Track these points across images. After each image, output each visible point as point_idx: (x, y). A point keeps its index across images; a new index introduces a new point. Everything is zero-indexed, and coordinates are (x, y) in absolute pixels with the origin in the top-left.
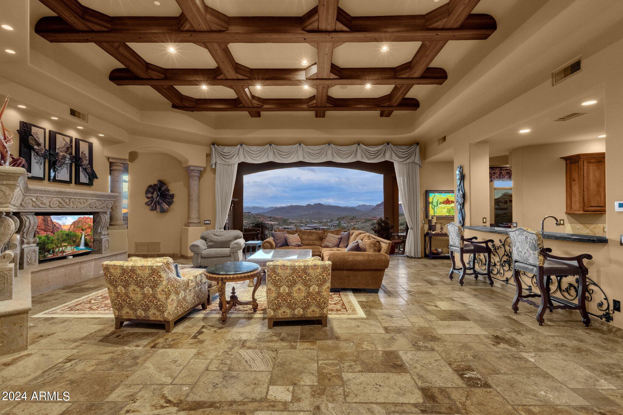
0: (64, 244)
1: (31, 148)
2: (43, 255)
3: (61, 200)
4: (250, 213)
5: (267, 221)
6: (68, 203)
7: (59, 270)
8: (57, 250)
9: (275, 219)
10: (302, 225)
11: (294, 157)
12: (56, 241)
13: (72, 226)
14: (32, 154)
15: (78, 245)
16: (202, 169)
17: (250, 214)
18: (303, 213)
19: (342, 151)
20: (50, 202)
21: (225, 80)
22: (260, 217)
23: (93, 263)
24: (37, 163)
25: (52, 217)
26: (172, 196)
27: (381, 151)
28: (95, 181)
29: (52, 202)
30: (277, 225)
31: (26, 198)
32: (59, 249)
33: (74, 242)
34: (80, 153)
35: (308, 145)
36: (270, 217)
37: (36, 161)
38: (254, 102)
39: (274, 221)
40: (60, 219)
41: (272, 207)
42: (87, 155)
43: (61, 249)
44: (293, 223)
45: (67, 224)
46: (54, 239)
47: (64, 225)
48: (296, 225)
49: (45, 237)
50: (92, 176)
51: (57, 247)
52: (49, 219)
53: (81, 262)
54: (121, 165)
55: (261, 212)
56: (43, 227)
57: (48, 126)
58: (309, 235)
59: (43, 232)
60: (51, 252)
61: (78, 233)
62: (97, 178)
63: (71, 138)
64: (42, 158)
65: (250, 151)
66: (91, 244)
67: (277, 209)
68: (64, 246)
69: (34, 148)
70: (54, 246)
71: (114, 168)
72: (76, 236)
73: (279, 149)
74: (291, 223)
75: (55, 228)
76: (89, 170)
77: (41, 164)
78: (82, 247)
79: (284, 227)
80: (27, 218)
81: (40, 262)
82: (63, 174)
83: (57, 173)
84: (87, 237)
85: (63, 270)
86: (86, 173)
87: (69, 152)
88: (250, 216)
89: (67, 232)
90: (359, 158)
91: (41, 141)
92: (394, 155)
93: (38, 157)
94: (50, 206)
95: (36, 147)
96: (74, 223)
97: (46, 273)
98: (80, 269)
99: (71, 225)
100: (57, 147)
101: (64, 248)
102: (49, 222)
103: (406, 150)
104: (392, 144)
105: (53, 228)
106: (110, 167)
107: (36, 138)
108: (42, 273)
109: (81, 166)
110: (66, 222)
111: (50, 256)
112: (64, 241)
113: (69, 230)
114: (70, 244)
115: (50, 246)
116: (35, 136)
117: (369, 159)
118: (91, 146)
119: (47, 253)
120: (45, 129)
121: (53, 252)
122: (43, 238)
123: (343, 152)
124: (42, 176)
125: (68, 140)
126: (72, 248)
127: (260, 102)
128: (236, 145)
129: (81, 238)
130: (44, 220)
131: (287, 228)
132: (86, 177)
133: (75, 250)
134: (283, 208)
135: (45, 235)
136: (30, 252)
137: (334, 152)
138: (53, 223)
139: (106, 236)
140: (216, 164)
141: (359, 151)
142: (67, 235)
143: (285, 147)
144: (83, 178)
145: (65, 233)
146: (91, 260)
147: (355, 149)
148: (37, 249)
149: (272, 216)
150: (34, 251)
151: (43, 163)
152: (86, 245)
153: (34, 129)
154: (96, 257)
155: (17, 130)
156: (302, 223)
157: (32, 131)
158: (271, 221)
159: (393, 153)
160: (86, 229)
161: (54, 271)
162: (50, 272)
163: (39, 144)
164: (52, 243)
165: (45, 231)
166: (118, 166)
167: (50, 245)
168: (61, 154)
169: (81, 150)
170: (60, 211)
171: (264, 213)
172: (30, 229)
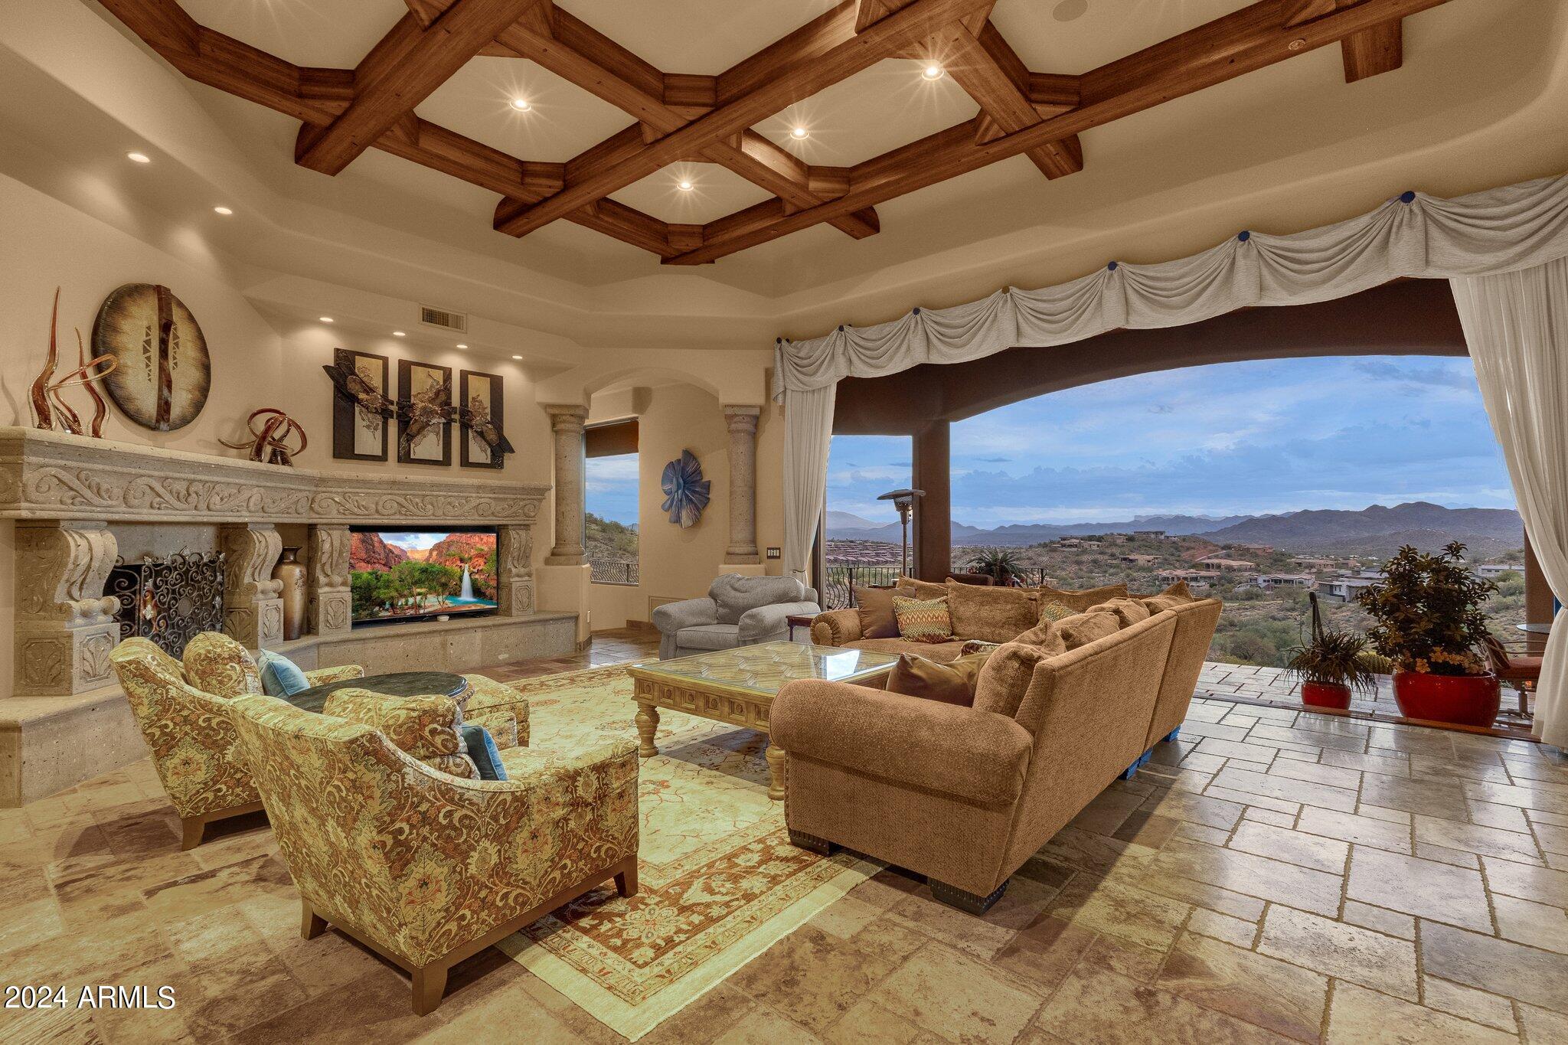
0: (419, 590)
1: (353, 399)
2: (367, 612)
3: (401, 500)
4: (1162, 533)
5: (1217, 557)
6: (420, 504)
7: (390, 643)
8: (402, 601)
9: (1243, 553)
10: (1342, 572)
11: (985, 336)
12: (397, 584)
13: (435, 553)
14: (357, 409)
15: (456, 593)
16: (756, 412)
17: (1162, 537)
18: (1352, 534)
19: (1166, 279)
20: (377, 504)
21: (663, 139)
22: (1192, 545)
23: (479, 635)
24: (368, 427)
25: (381, 535)
26: (707, 486)
27: (1364, 242)
28: (509, 460)
29: (381, 503)
30: (1251, 569)
31: (319, 496)
32: (407, 601)
33: (444, 585)
34: (470, 399)
35: (1030, 289)
36: (1227, 547)
37: (365, 423)
38: (814, 185)
39: (1241, 557)
40: (403, 539)
41: (1236, 517)
42: (487, 403)
43: (411, 600)
44: (1311, 566)
45: (420, 548)
46: (391, 578)
47: (414, 550)
48: (1319, 573)
49: (371, 574)
50: (500, 449)
51: (402, 596)
52: (376, 539)
53: (446, 631)
54: (572, 419)
55: (1199, 531)
56: (363, 555)
57: (394, 353)
58: (982, 604)
59: (363, 564)
60: (387, 606)
61: (453, 567)
62: (512, 451)
63: (447, 373)
64: (379, 417)
65: (862, 343)
66: (490, 592)
67: (1250, 524)
68: (419, 594)
69: (359, 401)
70: (394, 594)
71: (560, 427)
72: (446, 573)
73: (942, 320)
74: (1300, 564)
75: (391, 557)
76: (492, 436)
77: (376, 429)
78: (466, 597)
79: (1272, 576)
80: (329, 535)
81: (357, 624)
82: (428, 446)
83: (412, 446)
84: (477, 576)
85: (400, 644)
86: (484, 443)
87: (438, 401)
88: (1161, 542)
89: (423, 565)
90: (1244, 295)
91: (377, 382)
92: (1439, 239)
93: (370, 415)
94: (377, 511)
95: (362, 396)
96: (438, 547)
97: (359, 646)
98: (444, 645)
99: (431, 551)
100: (413, 392)
101: (418, 598)
102: (376, 544)
103: (1525, 203)
104: (1431, 193)
105: (387, 557)
106: (554, 425)
107: (365, 379)
108: (351, 646)
109: (472, 427)
110: (420, 546)
111: (384, 614)
112: (418, 583)
113: (427, 559)
114: (432, 590)
115: (383, 594)
116: (362, 375)
117: (1291, 287)
118: (496, 384)
119: (377, 608)
120: (385, 360)
121: (392, 605)
122: (365, 575)
123: (1168, 285)
124: (379, 453)
125: (439, 376)
126: (440, 598)
127: (838, 182)
128: (826, 334)
129: (461, 579)
130: (363, 541)
131: (1286, 581)
132: (485, 451)
133: (449, 603)
134: (1274, 519)
135: (369, 570)
136: (333, 604)
137: (1130, 291)
138: (385, 546)
139: (527, 578)
140: (784, 392)
141: (1241, 263)
142: (424, 571)
143: (958, 311)
144: (479, 452)
145: (418, 567)
146: (475, 629)
147: (1227, 262)
148: (348, 596)
149: (1235, 542)
150: (342, 601)
151: (380, 427)
152: (477, 592)
153: (360, 362)
154: (496, 622)
155: (326, 368)
156: (1345, 566)
157: (357, 365)
158: (1228, 556)
159: (1434, 231)
160: (471, 559)
161: (380, 644)
162: (370, 645)
163: (369, 390)
164: (388, 587)
165: (368, 562)
166: (564, 422)
167: (382, 591)
168: (421, 405)
169: (471, 394)
170: (404, 522)
171: (1207, 534)
172: (335, 558)
